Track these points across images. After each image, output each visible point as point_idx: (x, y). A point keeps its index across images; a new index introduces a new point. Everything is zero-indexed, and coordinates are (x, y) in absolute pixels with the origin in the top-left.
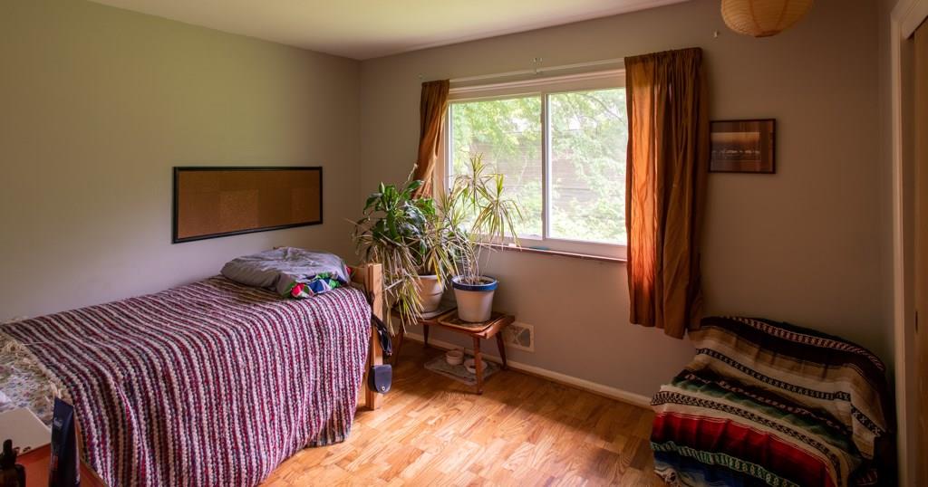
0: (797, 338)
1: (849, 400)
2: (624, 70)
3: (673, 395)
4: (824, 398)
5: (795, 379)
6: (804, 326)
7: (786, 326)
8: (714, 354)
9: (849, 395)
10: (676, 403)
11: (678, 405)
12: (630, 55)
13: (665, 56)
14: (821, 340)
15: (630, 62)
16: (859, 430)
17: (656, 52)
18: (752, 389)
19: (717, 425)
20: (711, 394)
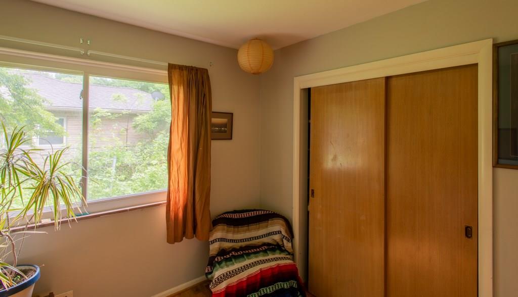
0: (244, 216)
1: (281, 233)
2: (167, 72)
3: (227, 274)
4: (262, 237)
5: (248, 235)
6: (241, 209)
7: (235, 212)
8: (222, 240)
9: (281, 231)
10: (231, 277)
11: (232, 278)
12: (172, 62)
13: (192, 69)
14: (253, 213)
15: (171, 68)
16: (287, 244)
17: (187, 65)
18: (242, 249)
19: (256, 276)
20: (240, 262)
